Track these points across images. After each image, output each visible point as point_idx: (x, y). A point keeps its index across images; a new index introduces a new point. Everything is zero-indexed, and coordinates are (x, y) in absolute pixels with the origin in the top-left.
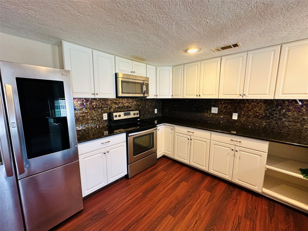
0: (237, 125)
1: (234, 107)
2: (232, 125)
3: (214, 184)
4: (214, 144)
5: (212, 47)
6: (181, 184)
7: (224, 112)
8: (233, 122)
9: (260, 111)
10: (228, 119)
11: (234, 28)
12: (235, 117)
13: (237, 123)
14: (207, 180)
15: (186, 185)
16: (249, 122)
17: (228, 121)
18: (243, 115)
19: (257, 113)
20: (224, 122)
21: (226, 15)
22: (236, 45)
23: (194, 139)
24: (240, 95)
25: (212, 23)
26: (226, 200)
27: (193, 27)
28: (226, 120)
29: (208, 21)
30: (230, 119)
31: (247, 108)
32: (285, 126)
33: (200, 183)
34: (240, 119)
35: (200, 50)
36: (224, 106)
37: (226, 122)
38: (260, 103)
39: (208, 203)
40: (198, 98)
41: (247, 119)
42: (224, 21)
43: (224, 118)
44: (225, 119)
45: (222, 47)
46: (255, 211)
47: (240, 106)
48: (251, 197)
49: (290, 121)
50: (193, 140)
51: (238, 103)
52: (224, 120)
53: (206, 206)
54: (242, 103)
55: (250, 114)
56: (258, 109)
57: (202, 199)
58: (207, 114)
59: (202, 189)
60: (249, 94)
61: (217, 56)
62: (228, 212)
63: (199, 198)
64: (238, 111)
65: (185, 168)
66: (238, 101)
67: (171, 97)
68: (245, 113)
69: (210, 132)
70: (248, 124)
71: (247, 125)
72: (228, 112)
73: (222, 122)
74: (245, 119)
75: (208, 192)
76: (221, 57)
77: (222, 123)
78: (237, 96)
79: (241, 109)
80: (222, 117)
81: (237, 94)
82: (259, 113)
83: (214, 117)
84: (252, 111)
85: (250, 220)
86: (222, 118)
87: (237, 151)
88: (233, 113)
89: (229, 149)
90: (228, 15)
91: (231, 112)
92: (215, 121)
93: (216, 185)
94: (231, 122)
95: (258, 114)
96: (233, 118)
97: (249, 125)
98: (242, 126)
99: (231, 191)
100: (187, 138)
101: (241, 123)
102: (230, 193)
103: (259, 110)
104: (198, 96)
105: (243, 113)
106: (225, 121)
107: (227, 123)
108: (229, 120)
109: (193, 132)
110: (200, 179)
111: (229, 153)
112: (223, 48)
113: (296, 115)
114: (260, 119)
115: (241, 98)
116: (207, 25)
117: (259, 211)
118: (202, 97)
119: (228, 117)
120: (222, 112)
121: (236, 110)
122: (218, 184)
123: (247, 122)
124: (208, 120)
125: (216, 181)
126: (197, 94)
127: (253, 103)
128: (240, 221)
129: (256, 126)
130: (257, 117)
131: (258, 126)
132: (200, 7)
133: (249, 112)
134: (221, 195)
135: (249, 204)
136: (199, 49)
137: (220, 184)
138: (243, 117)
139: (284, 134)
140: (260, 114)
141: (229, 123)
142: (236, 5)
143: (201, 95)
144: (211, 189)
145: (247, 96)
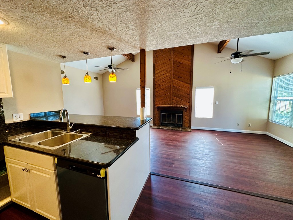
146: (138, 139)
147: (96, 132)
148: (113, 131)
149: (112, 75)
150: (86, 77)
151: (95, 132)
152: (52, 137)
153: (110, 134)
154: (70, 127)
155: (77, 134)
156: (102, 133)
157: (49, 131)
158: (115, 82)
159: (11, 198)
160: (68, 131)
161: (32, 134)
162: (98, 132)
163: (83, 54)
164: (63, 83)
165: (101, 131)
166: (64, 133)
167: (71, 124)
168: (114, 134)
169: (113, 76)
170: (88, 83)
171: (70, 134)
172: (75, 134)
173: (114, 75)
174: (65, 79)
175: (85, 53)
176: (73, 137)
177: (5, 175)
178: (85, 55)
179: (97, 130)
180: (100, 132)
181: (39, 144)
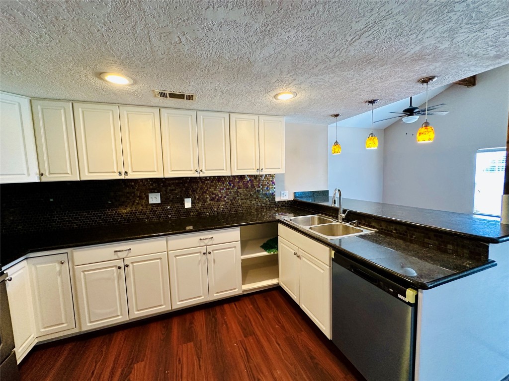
0: (193, 216)
1: (184, 189)
2: (186, 216)
3: (188, 324)
4: (176, 256)
5: (158, 87)
6: (131, 375)
7: (171, 199)
8: (186, 212)
9: (216, 192)
10: (179, 209)
11: (206, 72)
12: (188, 204)
13: (192, 213)
14: (176, 326)
15: (145, 367)
16: (206, 208)
17: (180, 213)
18: (198, 199)
19: (213, 194)
20: (174, 216)
21: (211, 47)
22: (190, 98)
23: (132, 263)
24: (196, 171)
25: (186, 48)
26: (216, 333)
27: (152, 34)
28: (176, 211)
29: (183, 39)
30: (182, 209)
31: (201, 188)
32: (239, 205)
33: (167, 339)
34: (195, 205)
35: (133, 84)
36: (170, 190)
37: (176, 215)
38: (214, 182)
39: (199, 361)
40: (123, 177)
41: (204, 205)
42: (203, 55)
43: (173, 209)
44: (175, 209)
45: (172, 92)
46: (247, 319)
47: (192, 187)
48: (234, 306)
49: (242, 199)
50: (131, 265)
51: (189, 182)
52: (173, 212)
53: (200, 369)
54: (194, 182)
55: (206, 196)
56: (213, 190)
57: (188, 364)
58: (141, 208)
59: (178, 347)
60: (207, 170)
61: (154, 105)
62: (228, 349)
63: (182, 368)
64: (191, 195)
65: (119, 337)
66: (188, 181)
67: (36, 180)
68: (200, 197)
69: (165, 238)
70: (205, 210)
71: (204, 212)
72: (178, 198)
73: (170, 216)
74: (202, 205)
75: (188, 344)
76: (160, 108)
77: (171, 218)
78: (192, 172)
79: (194, 191)
80: (169, 207)
81: (191, 170)
82: (215, 194)
83: (156, 211)
84: (207, 192)
85: (251, 335)
86: (170, 210)
87: (210, 253)
88: (185, 199)
89: (199, 254)
90: (213, 51)
91: (182, 198)
92: (158, 217)
93: (191, 323)
94: (184, 212)
95: (214, 196)
96: (186, 206)
97: (207, 213)
98: (199, 215)
99: (213, 317)
100: (116, 266)
101: (197, 211)
102: (213, 319)
103: (215, 190)
104: (123, 173)
105: (197, 197)
106: (175, 213)
107: (179, 215)
108: (181, 211)
109: (130, 249)
110: (163, 333)
111: (200, 261)
112: (172, 96)
113: (245, 192)
114: (217, 202)
115: (196, 175)
116: (177, 46)
117: (250, 316)
118: (132, 176)
119: (178, 207)
120: (168, 199)
121: (189, 193)
122: (193, 318)
123: (204, 209)
124: (146, 218)
125: (188, 316)
126: (119, 170)
127: (206, 182)
128: (245, 347)
129: (215, 212)
130: (214, 200)
131: (217, 211)
132: (188, 8)
133: (205, 194)
134: (207, 332)
135: (238, 316)
136: (132, 82)
137: (195, 317)
138: (198, 203)
139: (240, 215)
140: (216, 196)
141: (181, 215)
142: (228, 43)
143: (130, 172)
144: (188, 336)
145: (204, 173)
146: (496, 265)
147: (385, 230)
148: (422, 235)
149: (426, 130)
150: (370, 140)
151: (382, 229)
152: (318, 224)
153: (415, 238)
154: (344, 216)
155: (353, 226)
156: (397, 233)
157: (316, 217)
158: (431, 141)
159: (278, 280)
160: (340, 221)
161: (295, 216)
162: (388, 231)
163: (367, 104)
164: (333, 152)
165: (396, 230)
166: (334, 223)
167: (344, 211)
168: (424, 240)
169: (428, 132)
170: (372, 148)
171: (343, 225)
172: (350, 226)
173: (429, 130)
174: (335, 147)
175: (370, 102)
176: (346, 231)
177: (274, 254)
178: (371, 104)
179: (387, 227)
180: (392, 232)
181: (310, 228)
